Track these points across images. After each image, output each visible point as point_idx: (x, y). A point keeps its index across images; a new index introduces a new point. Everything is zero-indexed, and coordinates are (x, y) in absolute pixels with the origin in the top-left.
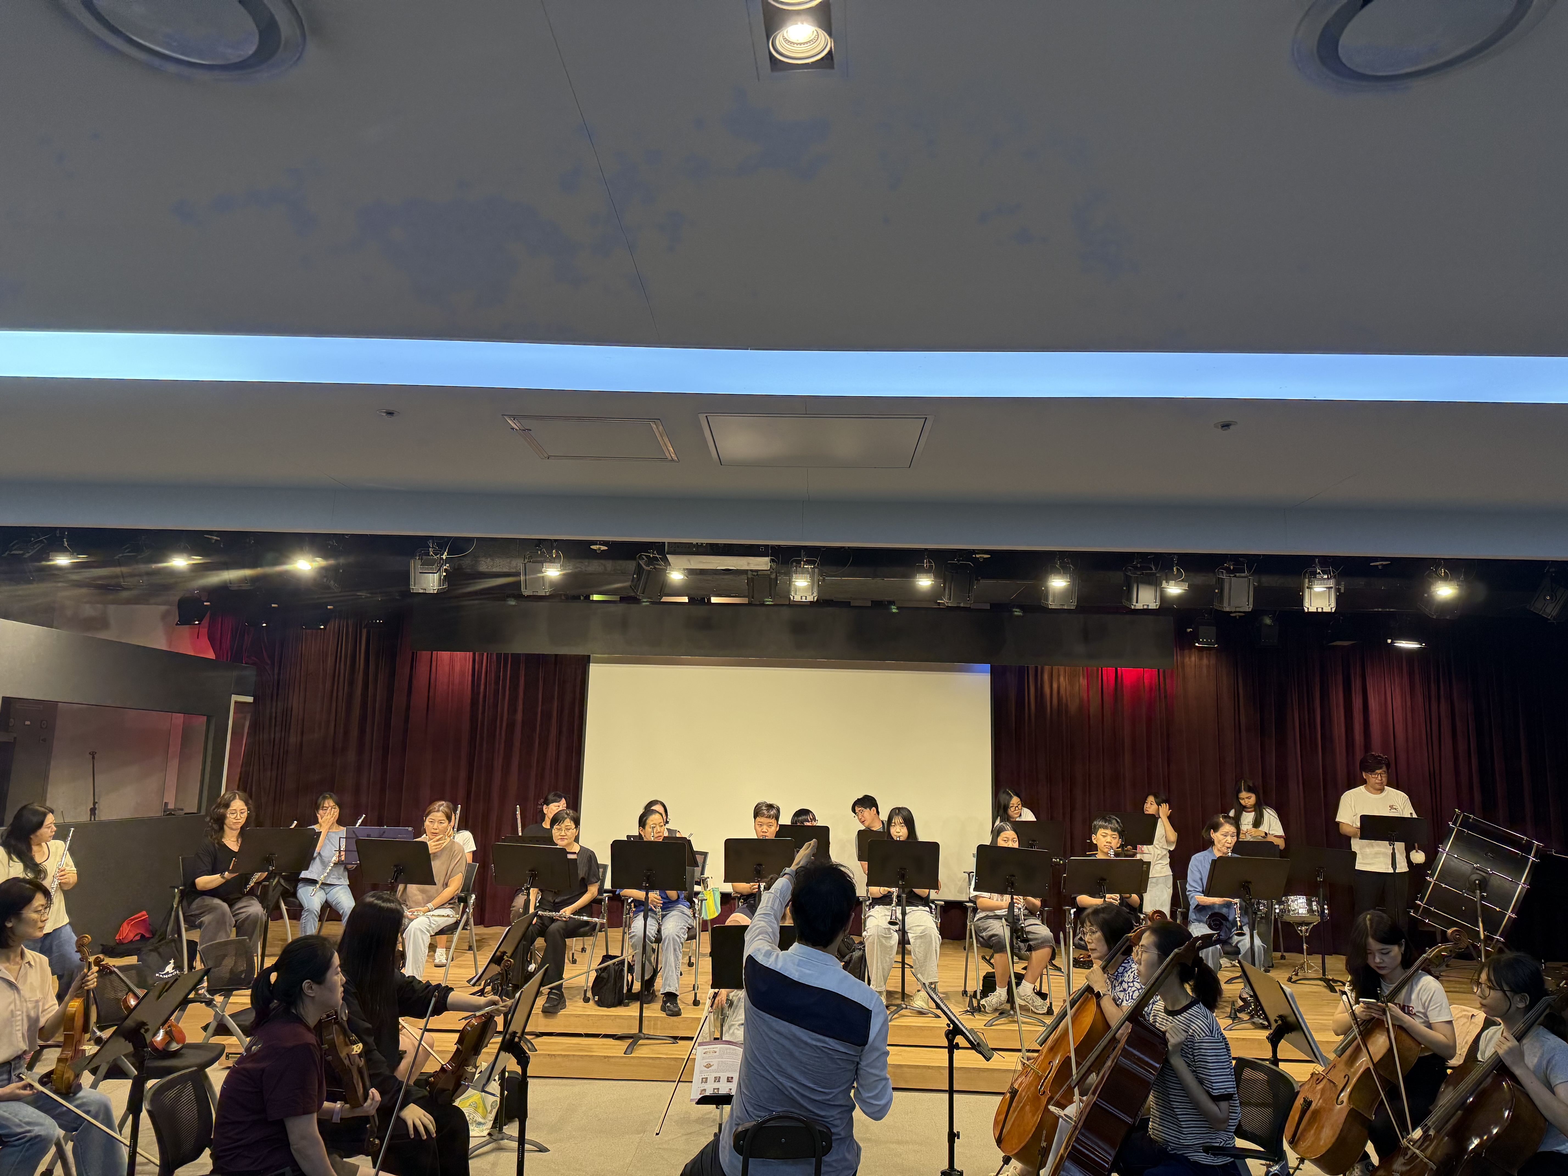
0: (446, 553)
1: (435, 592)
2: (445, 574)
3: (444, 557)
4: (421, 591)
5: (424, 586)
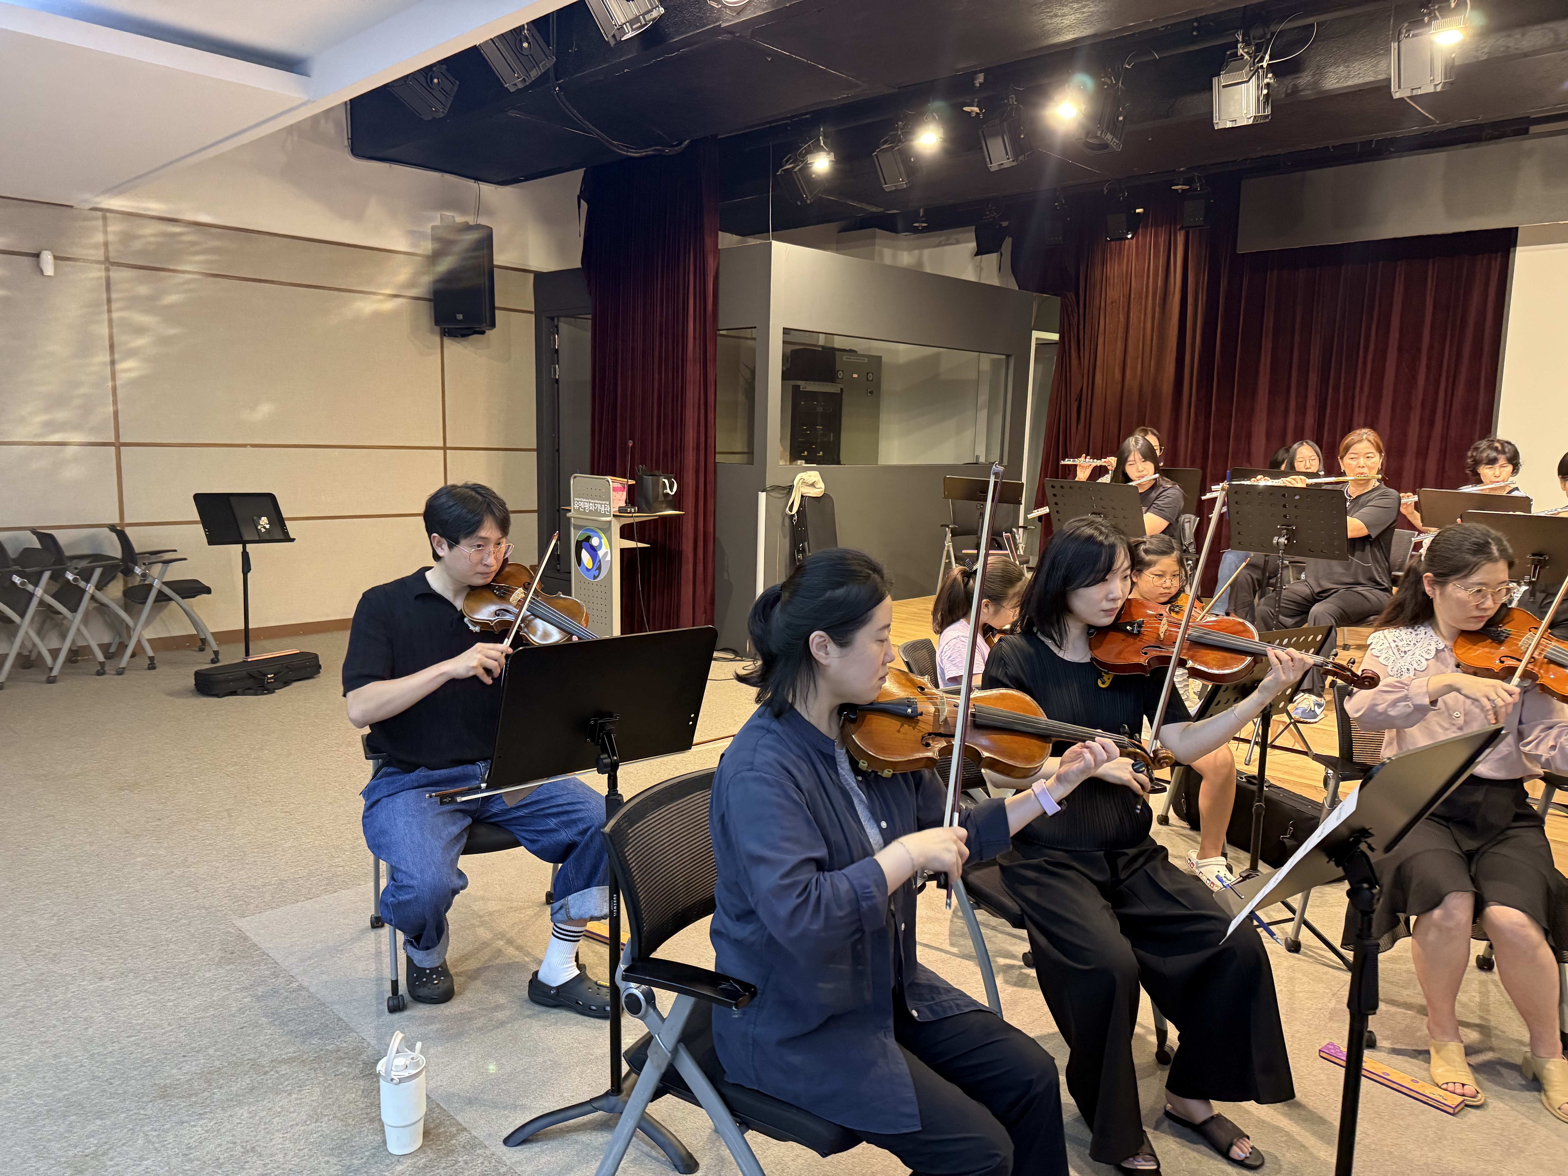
0: (1267, 57)
1: (1251, 122)
2: (1265, 92)
3: (1265, 64)
4: (1229, 125)
5: (1234, 117)
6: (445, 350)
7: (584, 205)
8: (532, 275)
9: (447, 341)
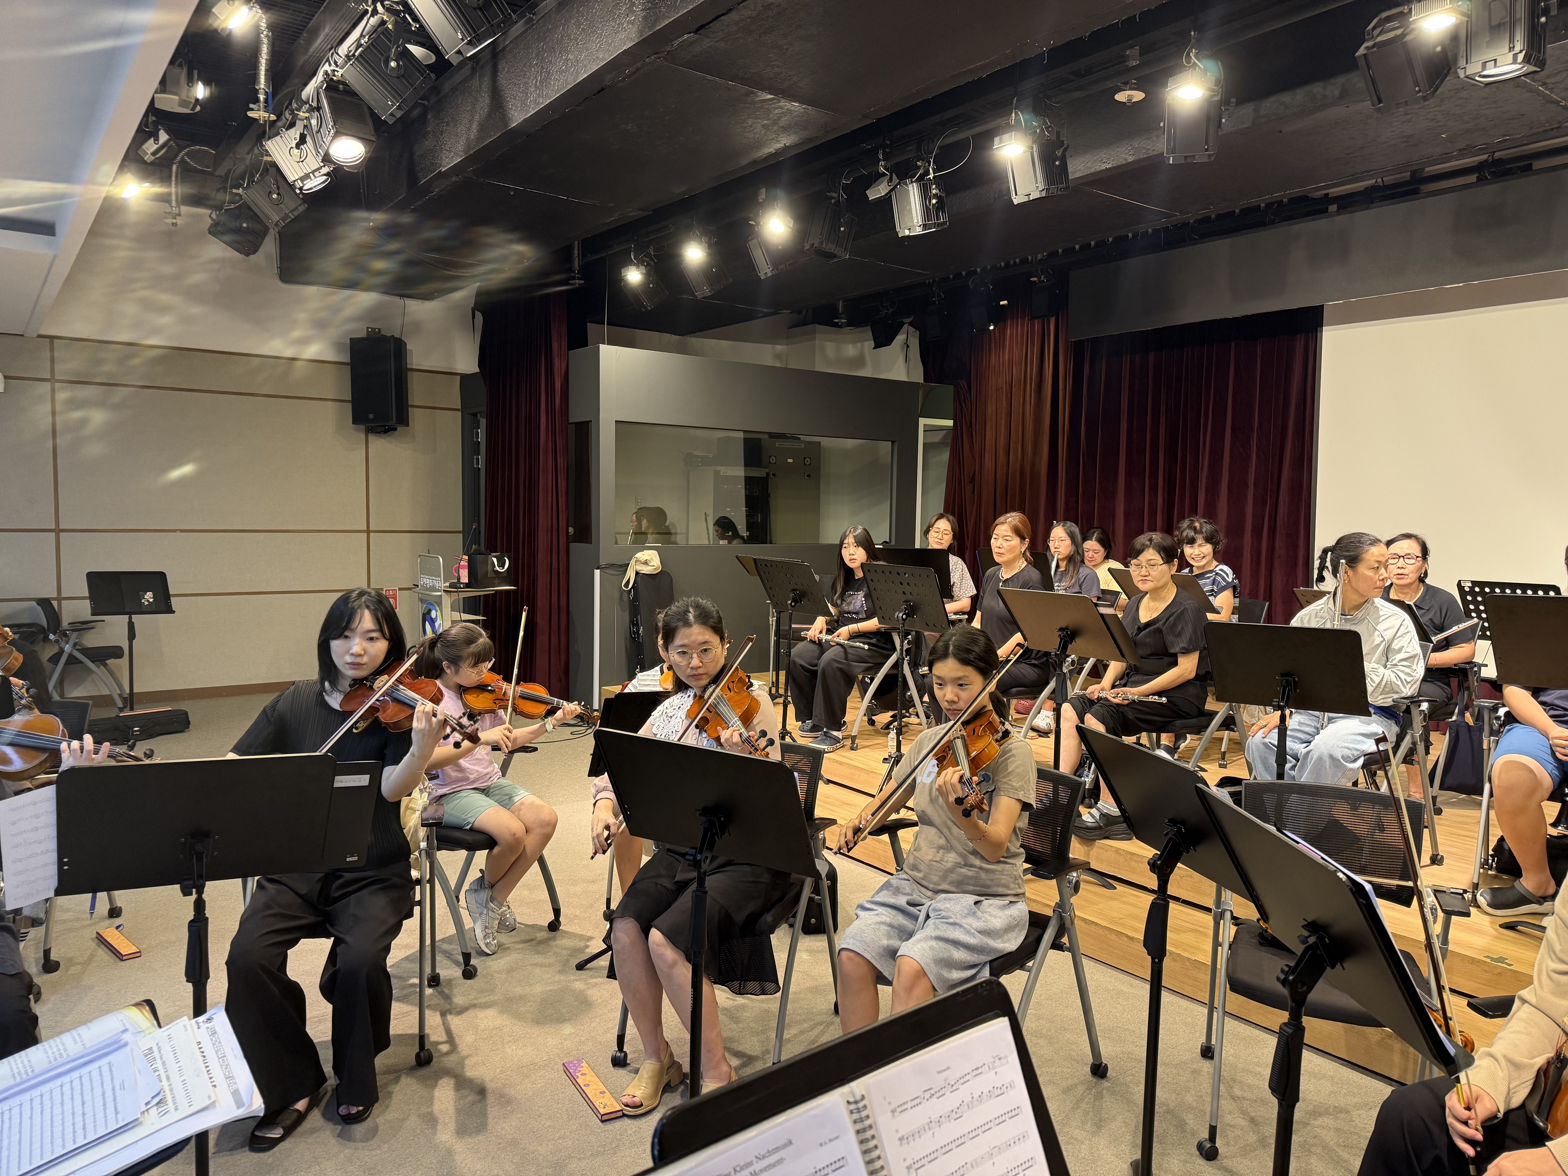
0: (931, 170)
2: (934, 201)
3: (931, 177)
4: (907, 233)
5: (910, 225)
6: (370, 445)
7: (479, 315)
8: (458, 378)
9: (371, 437)
